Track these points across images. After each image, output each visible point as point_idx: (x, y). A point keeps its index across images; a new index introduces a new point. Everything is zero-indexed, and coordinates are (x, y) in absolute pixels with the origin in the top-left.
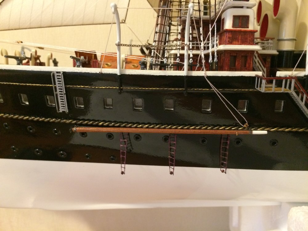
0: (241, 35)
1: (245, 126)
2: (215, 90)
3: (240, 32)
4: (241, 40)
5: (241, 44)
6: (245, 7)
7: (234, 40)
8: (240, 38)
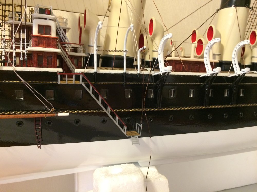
0: (46, 40)
1: (52, 110)
2: (24, 82)
3: (44, 38)
4: (46, 43)
5: (45, 47)
6: (48, 19)
7: (40, 43)
8: (45, 42)
